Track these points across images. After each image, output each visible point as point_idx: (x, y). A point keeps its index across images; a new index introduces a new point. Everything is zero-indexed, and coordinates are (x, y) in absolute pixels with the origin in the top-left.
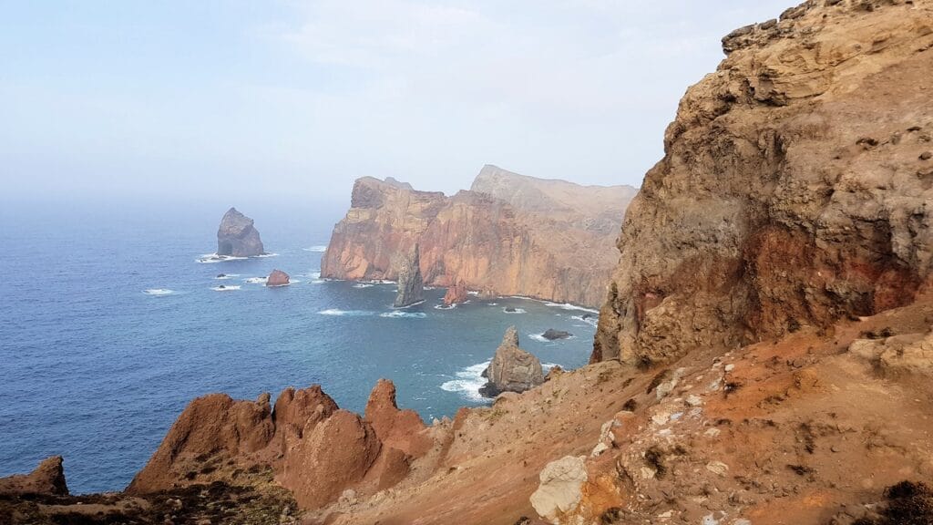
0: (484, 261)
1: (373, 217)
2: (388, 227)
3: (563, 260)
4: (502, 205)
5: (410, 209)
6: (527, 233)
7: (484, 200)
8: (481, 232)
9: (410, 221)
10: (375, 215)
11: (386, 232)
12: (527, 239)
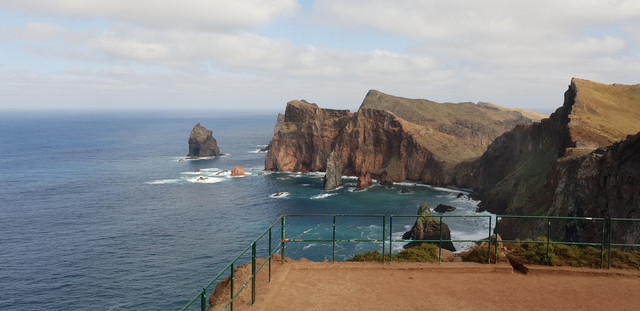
0: (380, 157)
1: (299, 129)
2: (311, 135)
3: (439, 156)
4: (392, 118)
5: (327, 122)
6: (411, 137)
7: (379, 115)
8: (377, 137)
9: (326, 130)
10: (302, 127)
11: (310, 138)
12: (412, 141)
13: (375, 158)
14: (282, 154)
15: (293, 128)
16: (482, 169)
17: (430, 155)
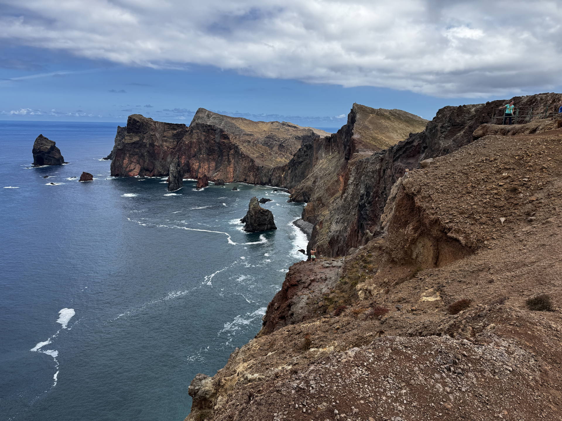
1: (141, 140)
3: (258, 162)
4: (222, 131)
5: (165, 134)
6: (237, 147)
7: (210, 130)
8: (210, 147)
9: (166, 141)
10: (143, 138)
11: (151, 148)
12: (238, 151)
13: (209, 164)
14: (126, 161)
15: (136, 139)
16: (289, 172)
17: (252, 161)
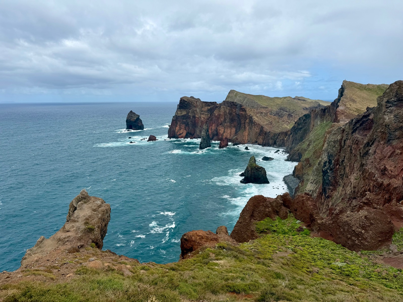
0: (234, 130)
2: (194, 117)
4: (241, 106)
6: (251, 117)
7: (233, 105)
8: (232, 118)
9: (203, 114)
10: (189, 112)
11: (194, 119)
12: (252, 120)
13: (231, 130)
14: (177, 128)
15: (184, 113)
17: (262, 128)
